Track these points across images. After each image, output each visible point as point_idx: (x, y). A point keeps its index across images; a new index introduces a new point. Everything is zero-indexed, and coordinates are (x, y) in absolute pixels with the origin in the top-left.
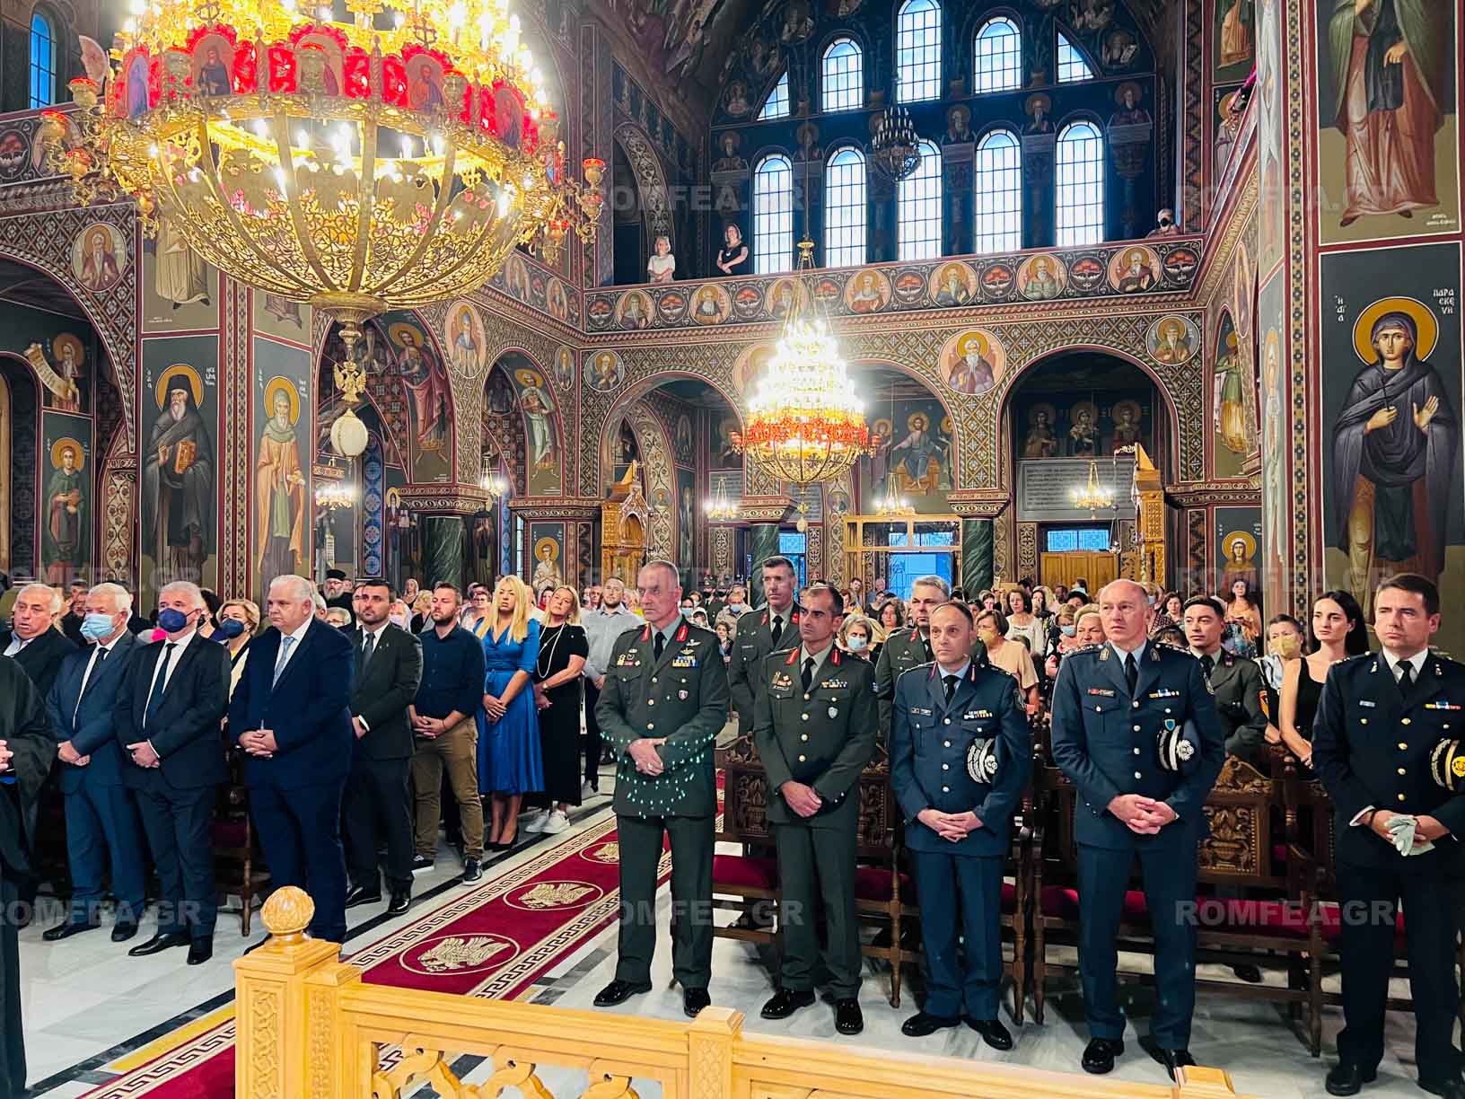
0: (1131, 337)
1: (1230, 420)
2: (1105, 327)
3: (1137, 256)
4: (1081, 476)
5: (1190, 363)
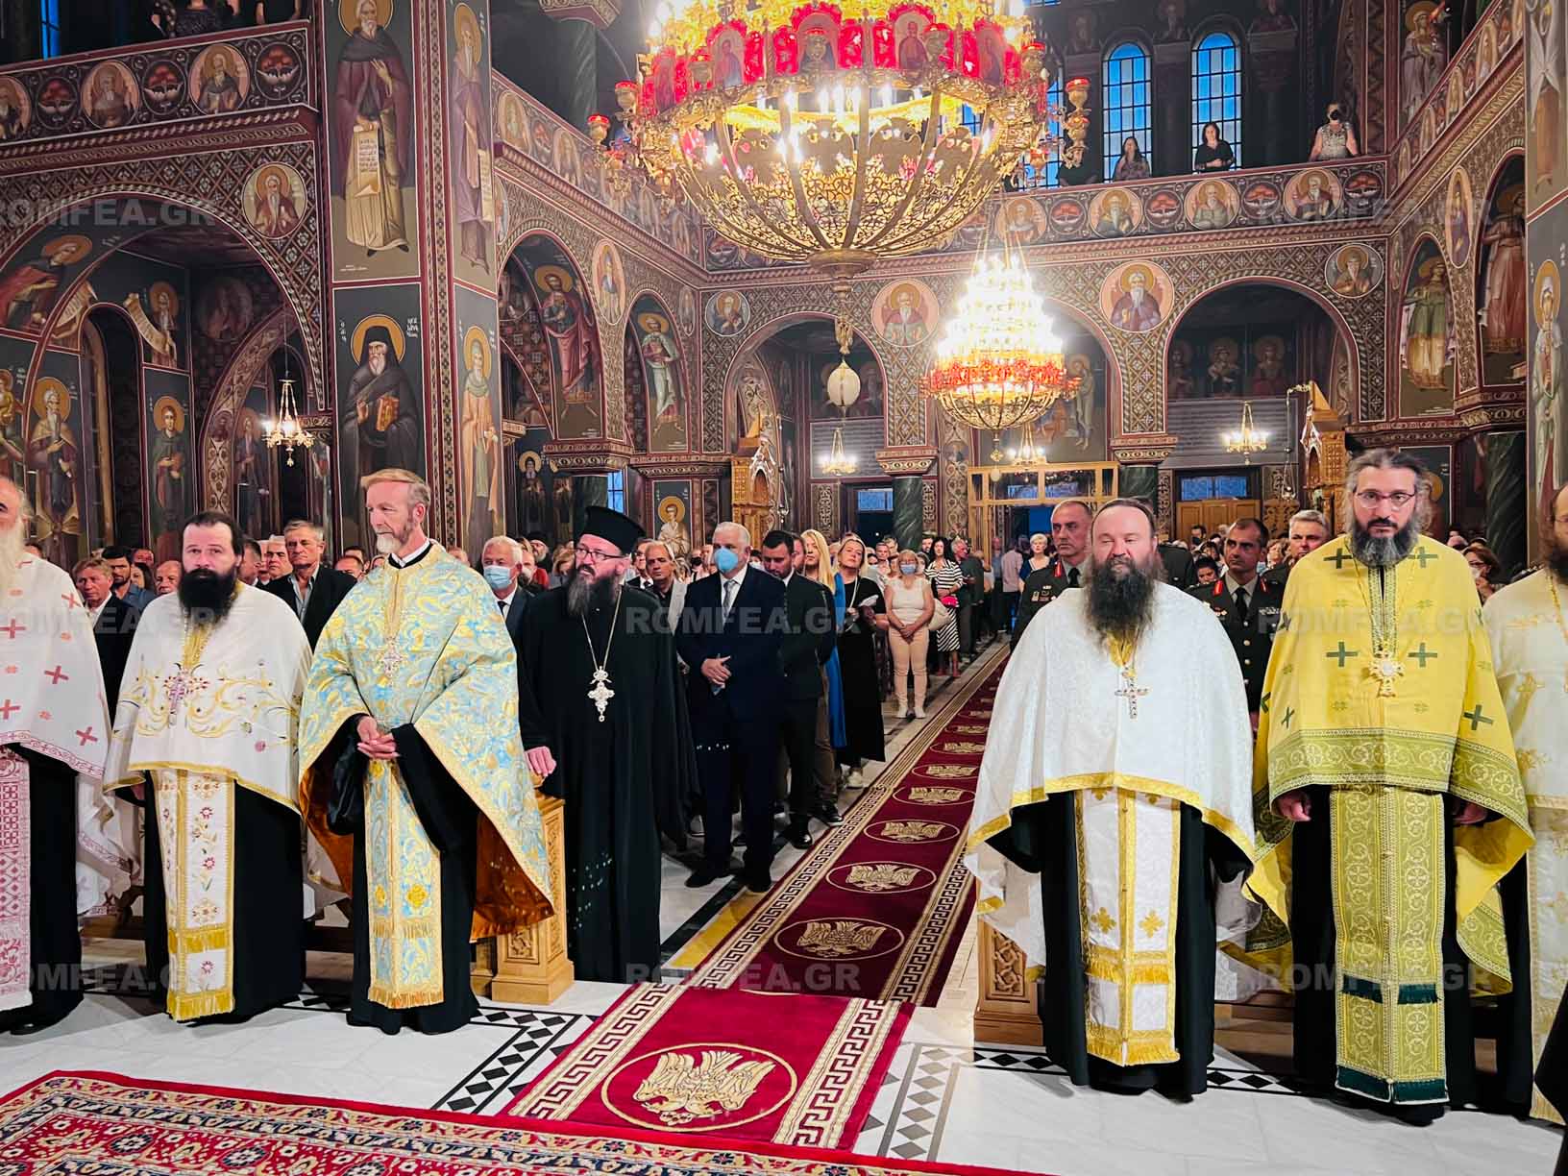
0: (1308, 269)
1: (1418, 354)
2: (1281, 257)
3: (1316, 180)
4: (1233, 419)
5: (1372, 295)
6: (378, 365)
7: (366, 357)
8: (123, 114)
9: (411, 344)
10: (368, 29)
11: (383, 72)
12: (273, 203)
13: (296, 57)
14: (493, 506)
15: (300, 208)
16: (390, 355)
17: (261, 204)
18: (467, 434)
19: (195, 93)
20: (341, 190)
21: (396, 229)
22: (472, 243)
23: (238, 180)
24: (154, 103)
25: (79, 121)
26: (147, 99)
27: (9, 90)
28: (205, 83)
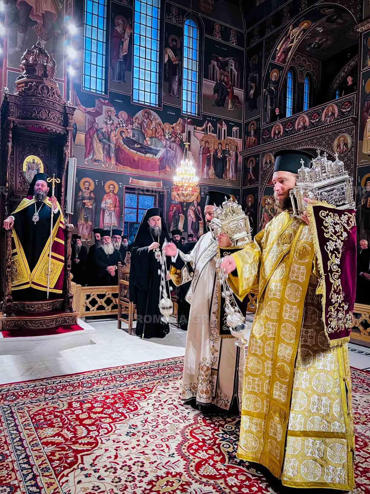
6: (369, 188)
7: (365, 186)
8: (305, 128)
12: (342, 144)
13: (352, 103)
15: (349, 146)
17: (339, 146)
19: (323, 119)
20: (362, 139)
23: (333, 140)
24: (313, 124)
25: (293, 131)
26: (310, 122)
27: (278, 127)
28: (326, 116)
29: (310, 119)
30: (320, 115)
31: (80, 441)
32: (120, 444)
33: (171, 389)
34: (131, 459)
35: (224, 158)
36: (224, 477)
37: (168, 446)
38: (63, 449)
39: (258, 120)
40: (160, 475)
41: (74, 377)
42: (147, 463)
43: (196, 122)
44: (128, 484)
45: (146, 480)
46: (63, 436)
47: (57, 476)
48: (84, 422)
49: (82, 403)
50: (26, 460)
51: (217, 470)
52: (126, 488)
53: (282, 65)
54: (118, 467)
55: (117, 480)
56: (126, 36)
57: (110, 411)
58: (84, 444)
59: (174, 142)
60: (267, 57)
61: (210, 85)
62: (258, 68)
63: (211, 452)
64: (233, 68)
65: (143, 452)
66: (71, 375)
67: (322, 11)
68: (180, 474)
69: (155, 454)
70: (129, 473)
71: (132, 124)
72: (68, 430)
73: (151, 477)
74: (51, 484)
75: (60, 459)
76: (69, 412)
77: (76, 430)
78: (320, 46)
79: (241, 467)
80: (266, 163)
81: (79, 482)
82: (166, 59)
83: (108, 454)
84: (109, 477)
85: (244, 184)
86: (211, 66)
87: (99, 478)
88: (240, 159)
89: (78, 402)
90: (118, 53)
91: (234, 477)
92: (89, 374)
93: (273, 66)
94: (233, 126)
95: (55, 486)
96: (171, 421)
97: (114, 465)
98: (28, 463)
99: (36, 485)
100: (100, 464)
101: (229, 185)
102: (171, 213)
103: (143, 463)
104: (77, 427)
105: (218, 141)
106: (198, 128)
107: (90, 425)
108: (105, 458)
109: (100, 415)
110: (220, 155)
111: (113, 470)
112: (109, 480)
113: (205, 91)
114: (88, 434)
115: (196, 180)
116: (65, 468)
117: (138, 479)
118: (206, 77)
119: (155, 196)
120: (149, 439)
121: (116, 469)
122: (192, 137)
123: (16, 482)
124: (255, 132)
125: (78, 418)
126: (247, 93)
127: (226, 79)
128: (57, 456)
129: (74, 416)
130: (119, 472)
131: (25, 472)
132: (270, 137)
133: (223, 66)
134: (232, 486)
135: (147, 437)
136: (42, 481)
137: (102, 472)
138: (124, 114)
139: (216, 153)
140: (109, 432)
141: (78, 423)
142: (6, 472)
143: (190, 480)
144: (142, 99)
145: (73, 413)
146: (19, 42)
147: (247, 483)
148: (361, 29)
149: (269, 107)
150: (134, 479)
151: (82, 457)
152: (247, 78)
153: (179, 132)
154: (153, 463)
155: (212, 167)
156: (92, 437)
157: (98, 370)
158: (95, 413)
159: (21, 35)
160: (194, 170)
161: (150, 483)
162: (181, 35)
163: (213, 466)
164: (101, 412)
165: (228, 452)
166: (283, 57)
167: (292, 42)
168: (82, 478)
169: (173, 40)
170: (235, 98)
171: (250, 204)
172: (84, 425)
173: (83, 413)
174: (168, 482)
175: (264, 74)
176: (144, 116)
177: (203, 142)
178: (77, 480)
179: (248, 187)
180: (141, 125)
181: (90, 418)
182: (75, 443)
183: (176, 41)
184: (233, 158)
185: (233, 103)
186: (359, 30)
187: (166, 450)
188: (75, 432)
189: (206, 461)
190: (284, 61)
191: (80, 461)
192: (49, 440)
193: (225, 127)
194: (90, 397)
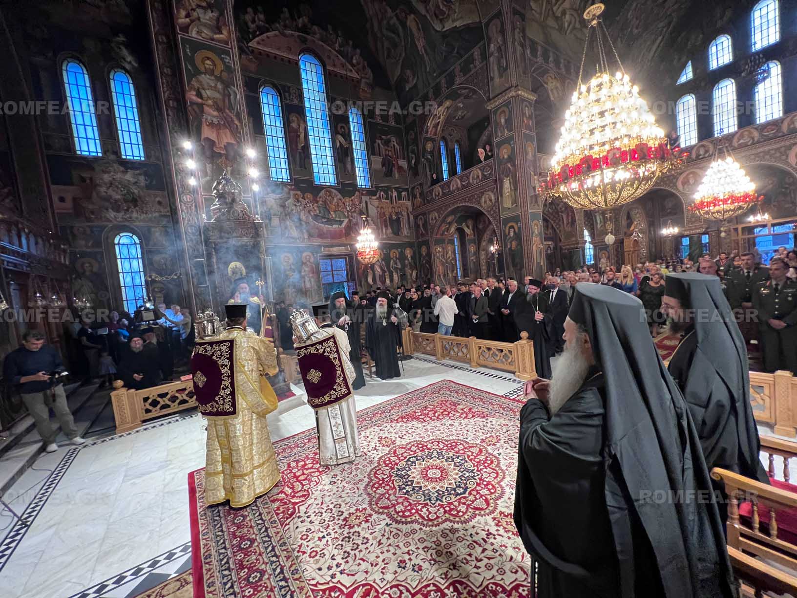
6: (512, 234)
7: (509, 233)
8: (458, 189)
9: (519, 228)
10: (506, 157)
11: (509, 165)
12: (488, 200)
13: (491, 167)
14: (542, 264)
15: (493, 201)
16: (514, 231)
17: (485, 202)
18: (534, 247)
19: (471, 181)
20: (501, 196)
21: (515, 201)
22: (534, 200)
23: (480, 198)
24: (463, 185)
25: (450, 192)
26: (462, 184)
27: (437, 189)
28: (473, 178)
29: (461, 181)
30: (468, 178)
31: (297, 495)
32: (325, 492)
33: (363, 438)
34: (332, 503)
35: (399, 218)
36: (394, 505)
37: (358, 489)
38: (285, 503)
39: (421, 185)
40: (351, 512)
41: (292, 440)
42: (343, 505)
43: (371, 193)
44: (330, 523)
45: (342, 518)
46: (285, 493)
47: (282, 526)
48: (299, 479)
49: (297, 462)
50: (259, 517)
51: (390, 501)
52: (329, 526)
53: (434, 137)
54: (323, 511)
55: (323, 521)
56: (302, 130)
57: (318, 465)
58: (300, 497)
59: (355, 212)
60: (421, 133)
61: (377, 160)
62: (415, 141)
63: (387, 488)
64: (395, 143)
65: (340, 497)
66: (288, 438)
67: (459, 92)
68: (365, 509)
69: (349, 496)
70: (331, 515)
71: (317, 202)
72: (288, 487)
73: (346, 515)
74: (278, 533)
75: (283, 512)
76: (289, 471)
77: (293, 486)
78: (462, 117)
79: (406, 496)
80: (432, 219)
81: (297, 527)
82: (338, 144)
83: (316, 502)
84: (317, 520)
85: (418, 238)
86: (376, 145)
87: (311, 522)
88: (412, 217)
89: (294, 461)
90: (297, 146)
91: (400, 505)
92: (302, 435)
93: (427, 139)
94: (402, 192)
95: (280, 534)
96: (361, 467)
97: (321, 510)
98: (261, 519)
99: (268, 536)
100: (311, 512)
101: (405, 241)
102: (361, 271)
103: (340, 505)
104: (294, 484)
105: (391, 206)
106: (374, 197)
107: (303, 480)
108: (315, 505)
109: (311, 470)
110: (394, 217)
111: (320, 514)
112: (317, 522)
113: (374, 166)
114: (303, 488)
115: (376, 244)
116: (287, 518)
117: (337, 518)
118: (374, 154)
119: (346, 258)
120: (346, 485)
121: (322, 513)
122: (370, 206)
123: (254, 536)
124: (420, 194)
125: (295, 476)
126: (409, 163)
127: (390, 154)
128: (282, 510)
129: (292, 475)
130: (324, 514)
131: (260, 527)
132: (432, 198)
133: (387, 143)
134: (399, 512)
135: (344, 483)
136: (271, 532)
137: (313, 518)
138: (309, 196)
139: (391, 216)
140: (317, 484)
141: (295, 480)
142: (246, 529)
143: (372, 512)
144: (322, 180)
145: (291, 472)
146: (209, 172)
147: (409, 508)
148: (490, 107)
149: (429, 173)
150: (334, 518)
151: (298, 507)
152: (408, 150)
153: (357, 203)
154: (347, 504)
155: (389, 228)
156: (305, 490)
157: (309, 430)
158: (307, 469)
159: (210, 165)
160: (372, 237)
161: (345, 519)
162: (348, 123)
163: (388, 499)
164: (312, 468)
165: (399, 486)
166: (434, 131)
167: (439, 118)
168: (299, 524)
169: (342, 127)
170: (400, 168)
171: (424, 254)
172: (299, 481)
173: (299, 470)
174: (357, 516)
175: (420, 147)
176: (326, 194)
177: (379, 209)
178: (296, 526)
179: (421, 239)
180: (325, 202)
181: (303, 474)
182: (293, 497)
183: (344, 128)
184: (406, 218)
185: (399, 172)
186: (489, 108)
187: (357, 491)
188: (293, 488)
189: (383, 495)
190: (435, 134)
191: (297, 511)
192: (275, 497)
193: (395, 194)
194: (304, 456)
